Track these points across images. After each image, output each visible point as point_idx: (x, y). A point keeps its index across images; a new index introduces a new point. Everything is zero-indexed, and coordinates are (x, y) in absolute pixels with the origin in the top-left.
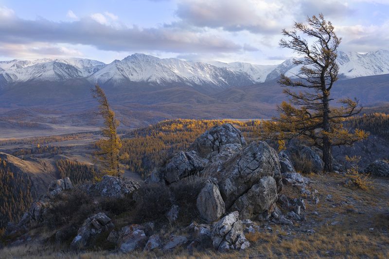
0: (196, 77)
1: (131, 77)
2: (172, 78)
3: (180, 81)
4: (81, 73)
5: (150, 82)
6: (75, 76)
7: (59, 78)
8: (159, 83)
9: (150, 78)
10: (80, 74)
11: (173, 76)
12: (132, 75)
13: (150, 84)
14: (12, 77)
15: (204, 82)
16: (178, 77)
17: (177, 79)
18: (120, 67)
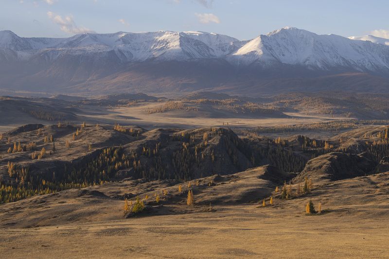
0: (367, 60)
1: (281, 58)
2: (335, 60)
3: (346, 64)
4: (213, 51)
5: (308, 65)
6: (206, 55)
7: (188, 58)
8: (320, 66)
9: (307, 60)
10: (211, 52)
11: (337, 58)
12: (283, 55)
13: (309, 68)
14: (126, 54)
15: (377, 66)
16: (344, 59)
17: (341, 61)
18: (267, 44)
